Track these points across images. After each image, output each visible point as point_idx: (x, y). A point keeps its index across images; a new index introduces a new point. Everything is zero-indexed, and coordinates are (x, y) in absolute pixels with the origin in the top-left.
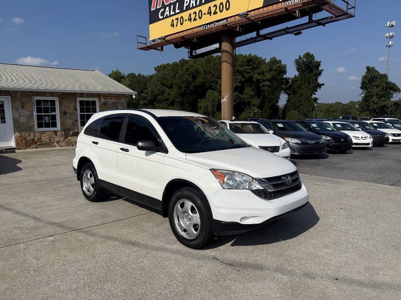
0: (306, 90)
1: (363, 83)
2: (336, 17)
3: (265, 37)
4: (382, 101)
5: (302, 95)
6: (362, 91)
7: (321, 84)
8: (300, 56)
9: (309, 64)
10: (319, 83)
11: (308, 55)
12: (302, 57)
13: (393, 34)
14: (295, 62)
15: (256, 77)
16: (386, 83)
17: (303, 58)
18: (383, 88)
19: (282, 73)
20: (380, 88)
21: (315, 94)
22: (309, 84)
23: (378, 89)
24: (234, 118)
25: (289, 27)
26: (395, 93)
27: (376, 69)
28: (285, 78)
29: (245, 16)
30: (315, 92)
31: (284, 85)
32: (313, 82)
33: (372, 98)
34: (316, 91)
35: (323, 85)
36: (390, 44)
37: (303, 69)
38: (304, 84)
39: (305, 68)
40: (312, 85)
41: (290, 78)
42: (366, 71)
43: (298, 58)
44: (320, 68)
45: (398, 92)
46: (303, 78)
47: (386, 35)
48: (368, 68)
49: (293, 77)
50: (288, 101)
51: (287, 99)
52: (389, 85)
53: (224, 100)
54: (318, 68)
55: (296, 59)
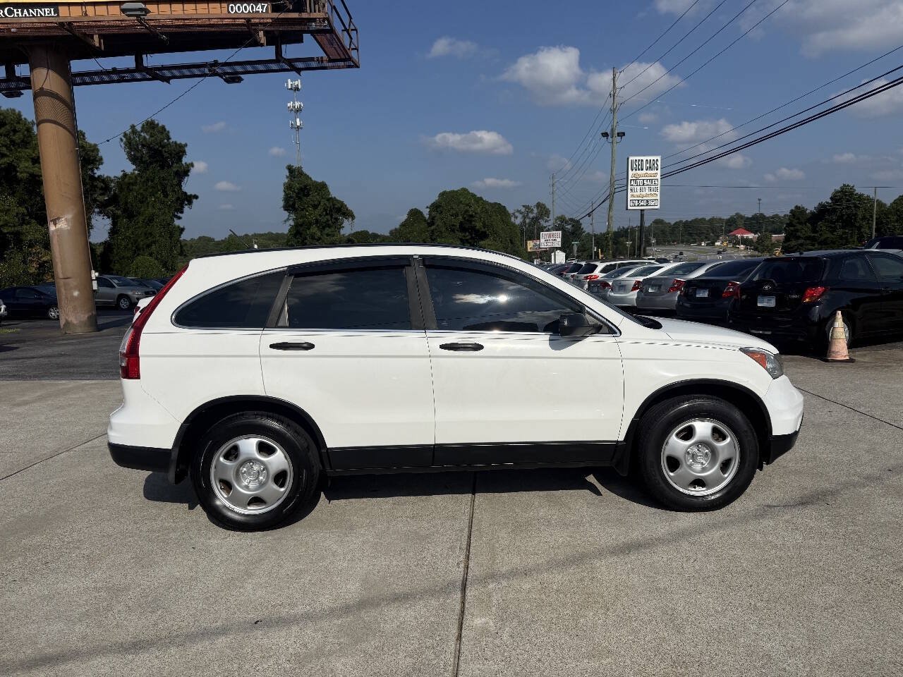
0: (160, 209)
1: (287, 199)
2: (330, 60)
3: (156, 74)
4: (328, 235)
5: (151, 220)
6: (288, 214)
7: (191, 195)
8: (133, 127)
9: (160, 149)
10: (186, 193)
11: (151, 126)
12: (139, 128)
13: (300, 106)
14: (122, 140)
15: (26, 167)
16: (329, 200)
17: (142, 132)
18: (325, 210)
19: (89, 164)
20: (320, 209)
21: (179, 218)
22: (166, 196)
23: (317, 212)
24: (97, 274)
25: (220, 61)
26: (345, 221)
27: (305, 170)
28: (99, 176)
29: (138, 13)
30: (179, 215)
31: (101, 194)
32: (174, 191)
33: (309, 229)
34: (182, 212)
35: (196, 197)
36: (298, 124)
37: (146, 158)
38: (152, 194)
39: (150, 157)
40: (172, 197)
41: (112, 178)
42: (288, 174)
43: (129, 131)
44: (185, 160)
45: (350, 219)
46: (148, 180)
47: (289, 105)
48: (290, 168)
49: (120, 174)
50: (113, 232)
51: (109, 227)
52: (334, 205)
53: (58, 226)
54: (180, 159)
55: (125, 135)
